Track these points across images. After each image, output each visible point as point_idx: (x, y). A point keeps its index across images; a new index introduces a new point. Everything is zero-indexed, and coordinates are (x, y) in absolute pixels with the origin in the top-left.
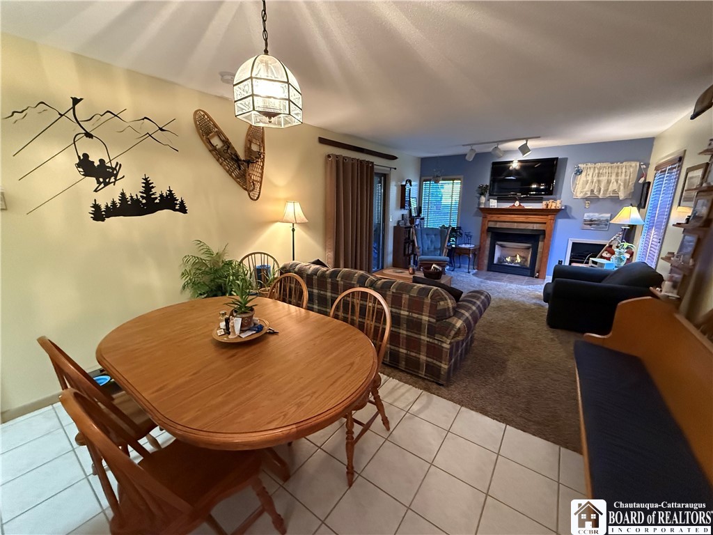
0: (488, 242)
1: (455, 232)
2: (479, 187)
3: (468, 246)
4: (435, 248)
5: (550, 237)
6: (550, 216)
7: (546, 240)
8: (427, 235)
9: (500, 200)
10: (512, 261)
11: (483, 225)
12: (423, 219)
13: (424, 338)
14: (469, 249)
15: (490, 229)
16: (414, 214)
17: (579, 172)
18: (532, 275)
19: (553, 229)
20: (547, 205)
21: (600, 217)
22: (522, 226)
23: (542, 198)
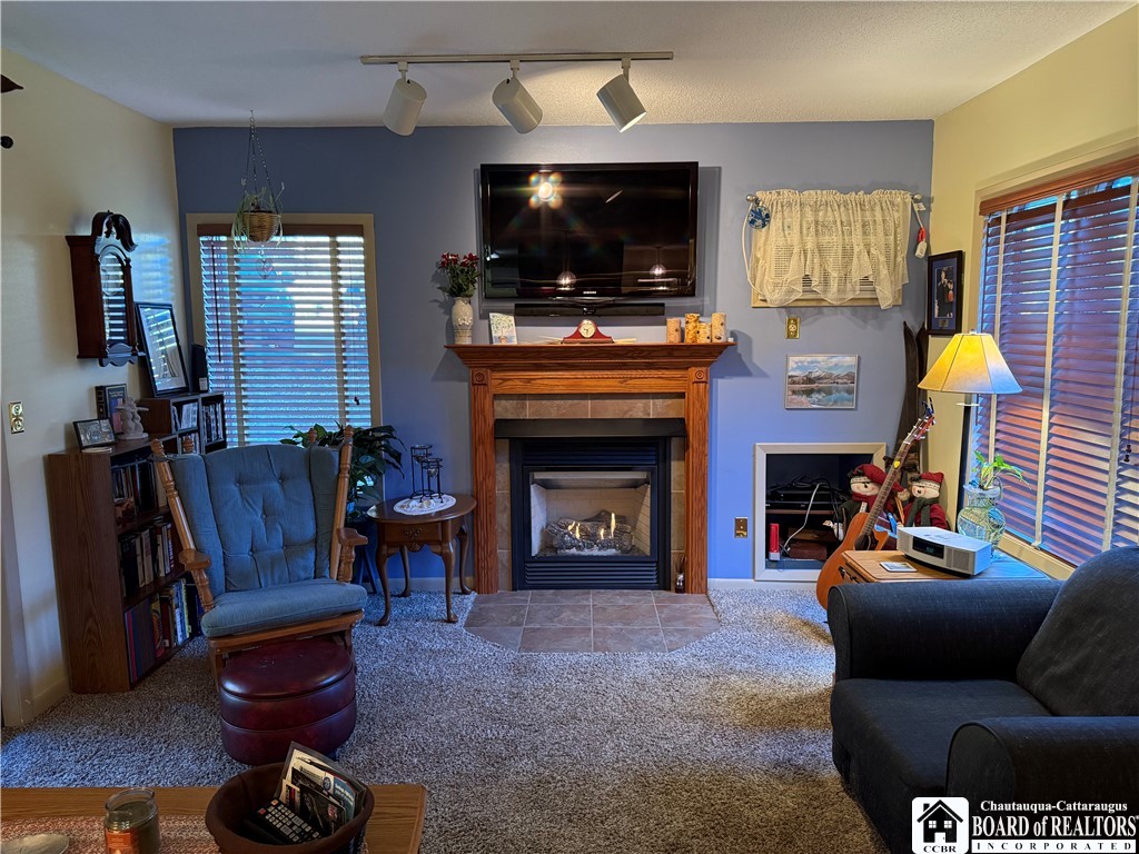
0: (503, 475)
1: (370, 446)
2: (443, 265)
3: (432, 506)
4: (286, 545)
5: (704, 441)
6: (693, 371)
7: (690, 455)
8: (240, 482)
9: (523, 314)
10: (591, 538)
11: (476, 412)
12: (218, 399)
14: (439, 523)
15: (501, 428)
16: (164, 382)
17: (760, 218)
18: (664, 583)
19: (706, 421)
20: (683, 332)
21: (830, 368)
22: (612, 409)
23: (663, 305)
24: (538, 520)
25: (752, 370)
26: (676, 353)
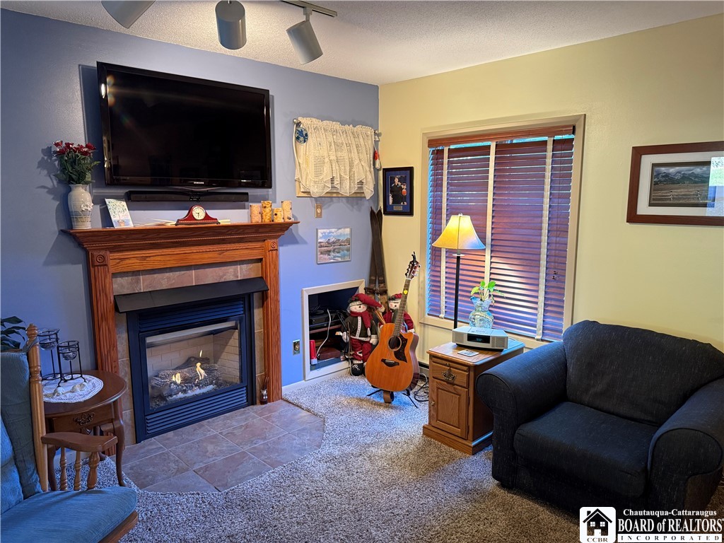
5: (277, 292)
6: (266, 243)
7: (270, 303)
9: (134, 200)
17: (302, 136)
18: (252, 401)
21: (338, 236)
22: (211, 276)
23: (247, 194)
25: (298, 240)
26: (260, 230)
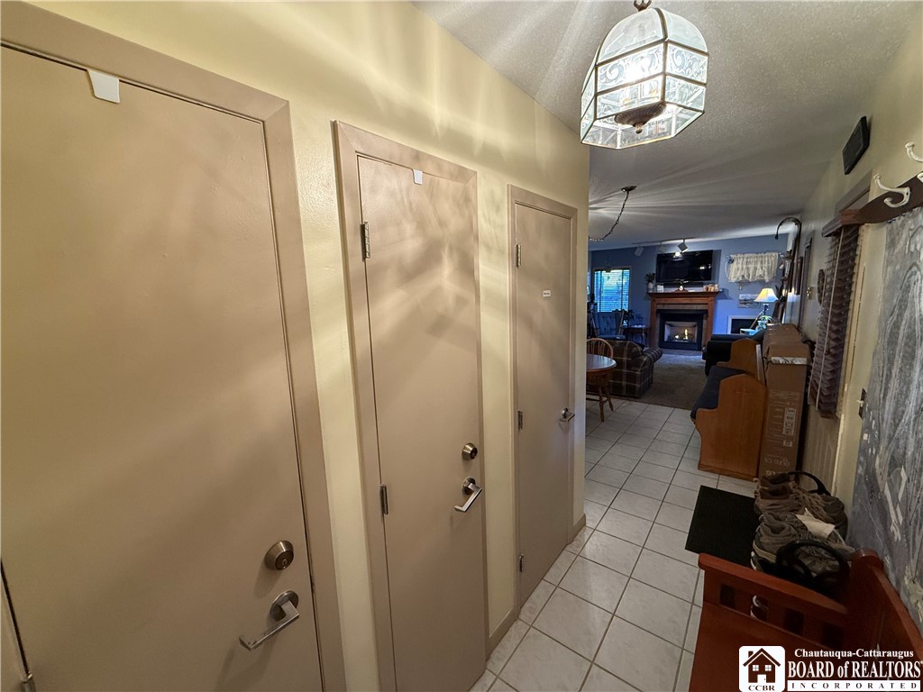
0: (658, 321)
1: (628, 315)
2: (647, 275)
3: (640, 326)
4: (611, 328)
5: (712, 315)
7: (709, 319)
8: (603, 318)
9: (666, 286)
10: (681, 338)
11: (652, 307)
13: (625, 371)
14: (641, 329)
15: (658, 311)
17: (731, 261)
19: (714, 310)
20: (707, 289)
21: (752, 297)
22: (687, 307)
23: (702, 282)
24: (667, 332)
25: (728, 298)
26: (706, 294)
